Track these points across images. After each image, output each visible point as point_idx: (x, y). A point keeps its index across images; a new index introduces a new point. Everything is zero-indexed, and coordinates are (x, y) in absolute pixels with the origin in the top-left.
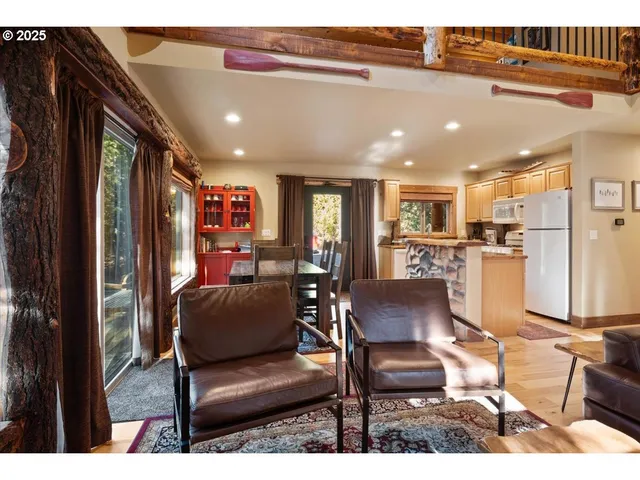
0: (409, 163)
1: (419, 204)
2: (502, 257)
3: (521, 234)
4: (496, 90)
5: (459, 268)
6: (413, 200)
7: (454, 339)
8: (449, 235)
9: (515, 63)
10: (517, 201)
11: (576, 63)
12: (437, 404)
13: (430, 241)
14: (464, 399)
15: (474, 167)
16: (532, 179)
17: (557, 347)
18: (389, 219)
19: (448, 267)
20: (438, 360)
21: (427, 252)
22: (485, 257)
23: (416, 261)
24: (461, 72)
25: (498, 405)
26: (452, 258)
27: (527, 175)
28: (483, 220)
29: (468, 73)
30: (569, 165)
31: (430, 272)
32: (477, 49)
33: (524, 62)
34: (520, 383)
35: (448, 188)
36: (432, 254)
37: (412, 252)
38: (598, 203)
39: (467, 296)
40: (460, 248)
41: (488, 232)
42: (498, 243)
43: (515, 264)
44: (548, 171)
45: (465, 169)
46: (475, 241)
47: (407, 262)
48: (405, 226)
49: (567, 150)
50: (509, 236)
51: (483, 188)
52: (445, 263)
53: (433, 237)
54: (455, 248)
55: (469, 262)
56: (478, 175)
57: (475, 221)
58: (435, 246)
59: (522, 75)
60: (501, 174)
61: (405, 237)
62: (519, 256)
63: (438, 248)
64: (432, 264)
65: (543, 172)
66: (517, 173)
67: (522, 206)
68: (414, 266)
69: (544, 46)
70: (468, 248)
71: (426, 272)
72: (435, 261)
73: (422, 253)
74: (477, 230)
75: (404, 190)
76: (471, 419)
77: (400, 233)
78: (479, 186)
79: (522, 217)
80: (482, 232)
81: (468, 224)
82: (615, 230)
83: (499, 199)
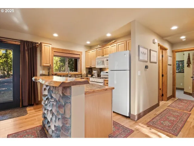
0: (56, 35)
3: (107, 72)
10: (106, 57)
15: (88, 43)
16: (111, 48)
23: (46, 93)
27: (109, 46)
28: (92, 66)
35: (78, 52)
36: (51, 89)
38: (141, 58)
41: (94, 72)
42: (98, 76)
44: (118, 44)
45: (85, 44)
50: (102, 73)
51: (92, 53)
52: (58, 97)
56: (90, 47)
57: (89, 67)
60: (99, 46)
65: (116, 44)
66: (106, 45)
67: (107, 60)
68: (45, 96)
70: (73, 87)
71: (50, 102)
72: (52, 95)
73: (48, 88)
74: (90, 71)
75: (55, 50)
77: (53, 72)
78: (91, 51)
79: (107, 65)
80: (92, 71)
81: (86, 68)
82: (145, 71)
83: (98, 57)
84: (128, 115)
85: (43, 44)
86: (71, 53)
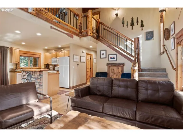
0: (23, 43)
1: (28, 58)
2: (54, 73)
3: (59, 67)
4: (51, 27)
5: (41, 78)
6: (26, 56)
7: (38, 100)
8: (38, 68)
9: (57, 22)
10: (58, 58)
11: (70, 27)
12: (32, 123)
13: (31, 70)
14: (41, 117)
15: (46, 48)
16: (61, 53)
17: (66, 95)
18: (14, 62)
19: (37, 78)
20: (31, 108)
21: (30, 74)
22: (49, 74)
23: (26, 77)
24: (41, 18)
25: (50, 115)
26: (38, 75)
27: (60, 52)
28: (49, 63)
29: (44, 20)
30: (69, 51)
31: (31, 80)
32: (46, 13)
33: (60, 23)
34: (57, 107)
35: (38, 53)
36: (32, 74)
37: (24, 74)
38: (74, 60)
39: (43, 86)
40: (41, 72)
41: (50, 67)
42: (53, 70)
43: (57, 75)
44: (65, 51)
45: (44, 48)
46: (46, 69)
47: (22, 77)
48: (22, 65)
49: (68, 47)
50: (56, 68)
51: (49, 54)
52: (36, 77)
53: (33, 69)
54: (39, 72)
55: (44, 76)
56: (48, 50)
57: (47, 63)
58: (33, 71)
59: (59, 26)
60: (54, 51)
61: (22, 68)
62: (58, 73)
63: (34, 72)
64: (32, 77)
66: (58, 51)
67: (59, 60)
68: (25, 79)
69: (64, 20)
70: (44, 72)
71: (30, 80)
72: (32, 76)
73: (28, 74)
74: (47, 66)
75: (21, 52)
76: (43, 123)
77: (19, 67)
78: (48, 53)
79: (59, 63)
80: (49, 67)
81: (44, 64)
82: (77, 66)
83: (53, 58)
84: (68, 88)
85: (13, 49)
86: (33, 54)
